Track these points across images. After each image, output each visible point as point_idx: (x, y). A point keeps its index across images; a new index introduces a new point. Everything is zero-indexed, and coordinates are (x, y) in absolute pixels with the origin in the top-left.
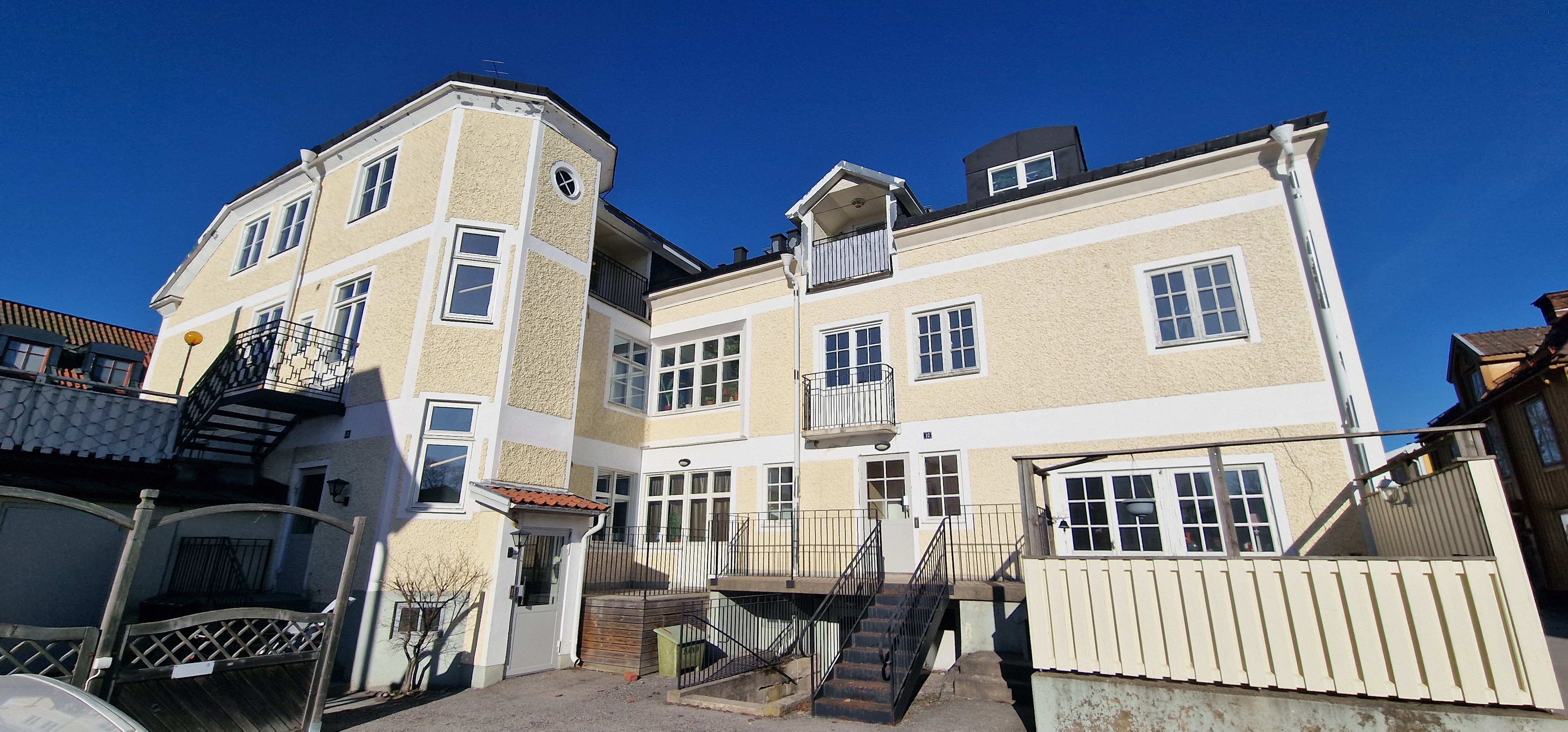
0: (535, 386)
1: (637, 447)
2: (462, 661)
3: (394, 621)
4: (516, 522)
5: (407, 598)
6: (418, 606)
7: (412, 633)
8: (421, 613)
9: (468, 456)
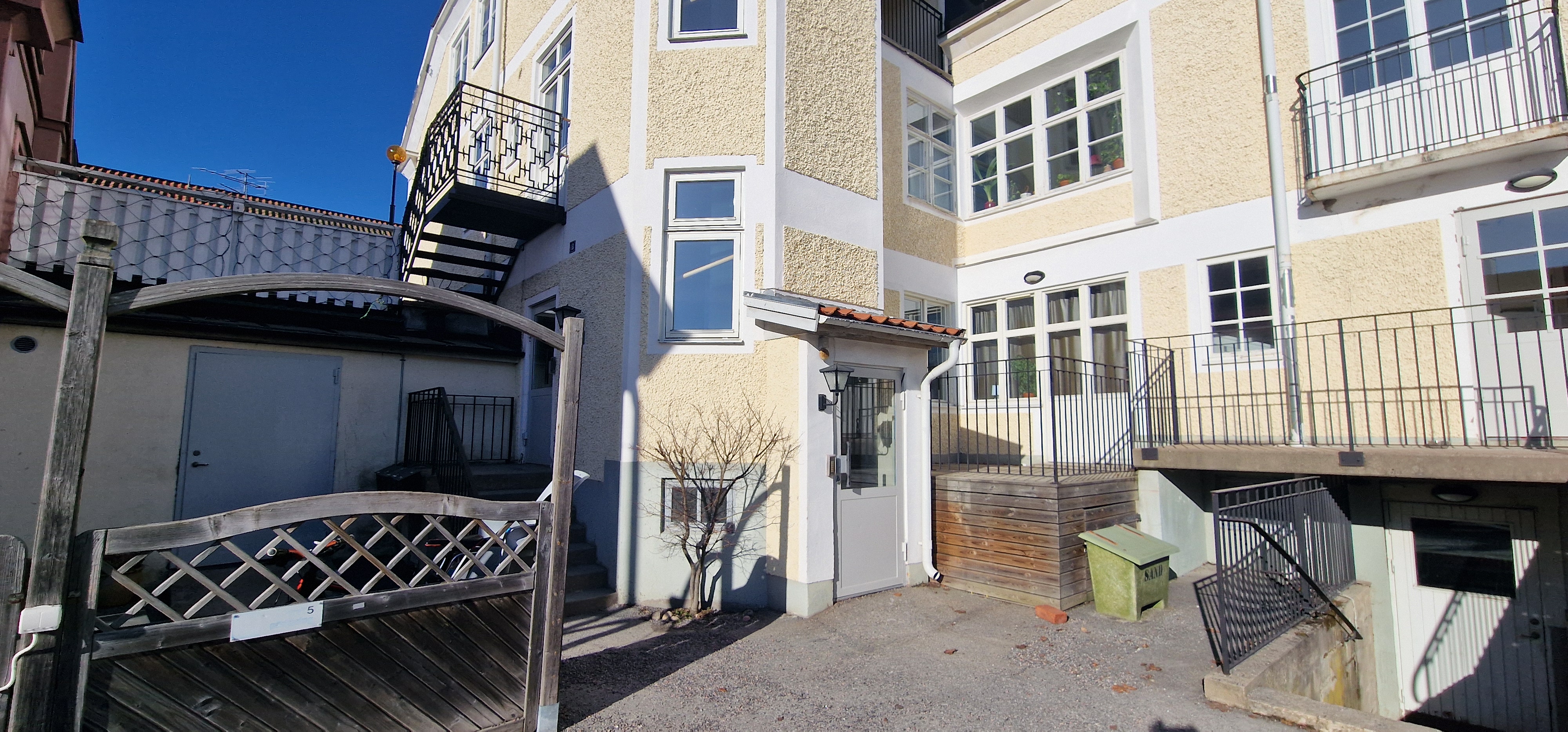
0: (822, 140)
1: (950, 265)
2: (768, 571)
3: (663, 507)
4: (825, 351)
5: (677, 474)
6: (693, 485)
7: (690, 524)
8: (699, 495)
9: (736, 256)
